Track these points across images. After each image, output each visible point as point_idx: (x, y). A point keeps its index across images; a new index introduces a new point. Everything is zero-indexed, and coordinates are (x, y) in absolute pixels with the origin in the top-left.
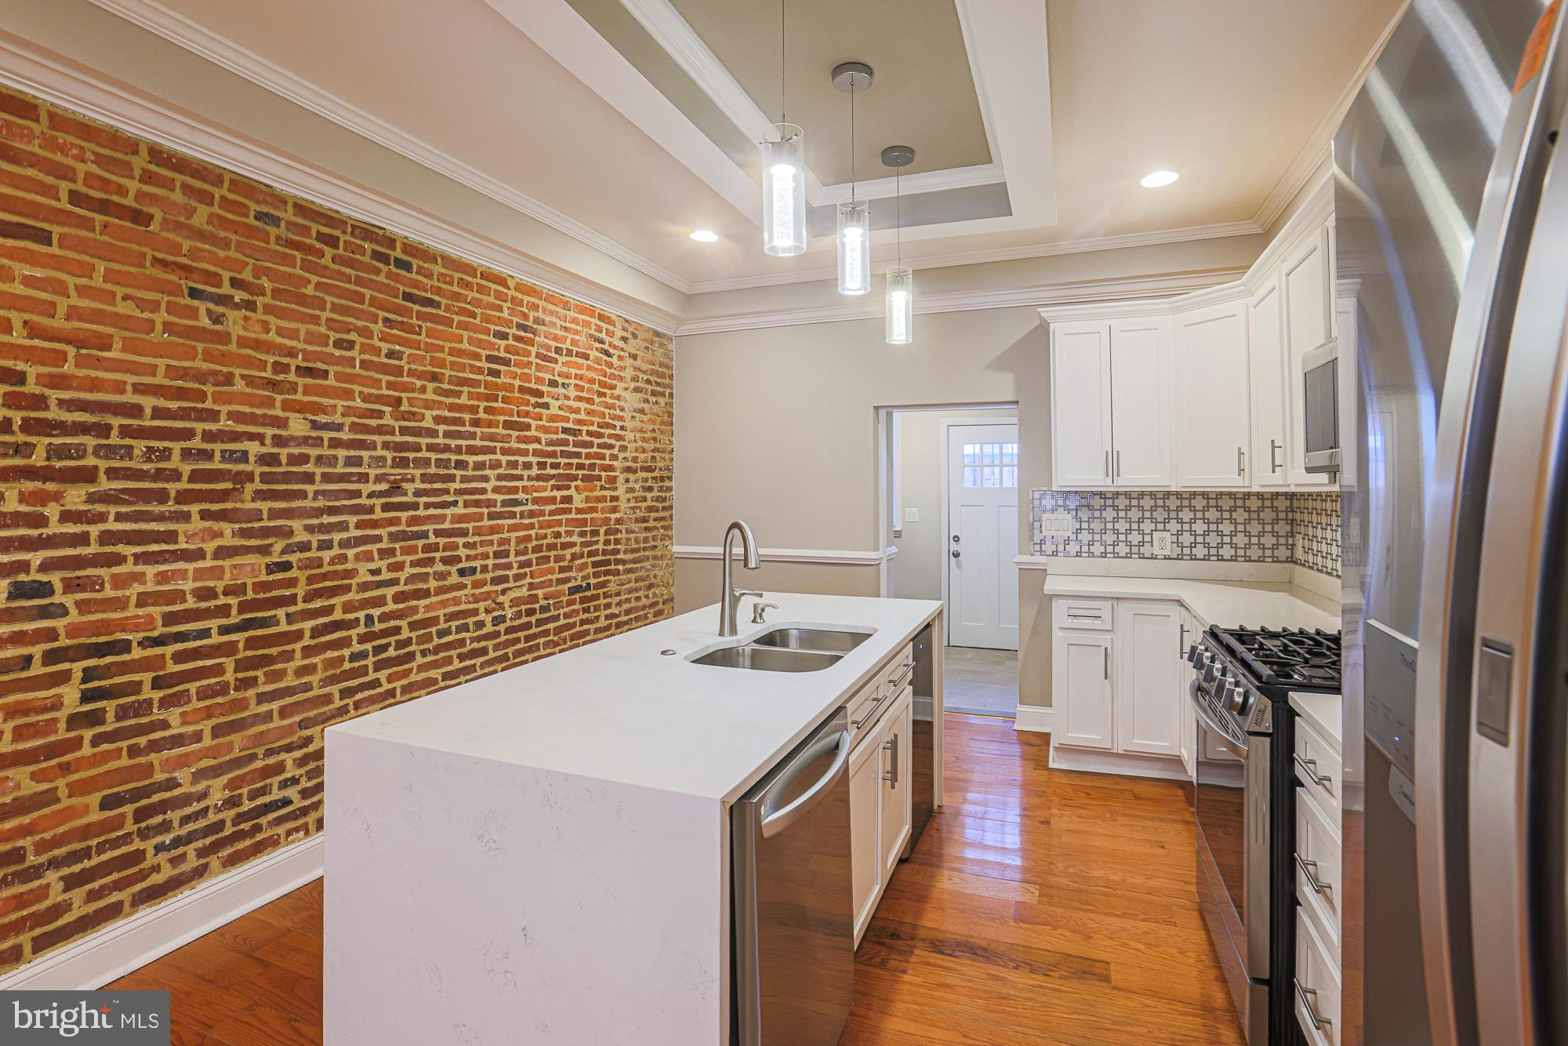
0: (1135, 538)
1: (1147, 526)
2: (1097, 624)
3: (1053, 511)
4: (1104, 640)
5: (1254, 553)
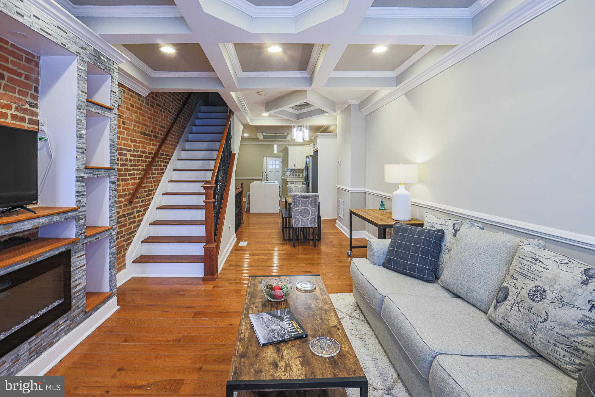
0: (297, 175)
3: (287, 171)
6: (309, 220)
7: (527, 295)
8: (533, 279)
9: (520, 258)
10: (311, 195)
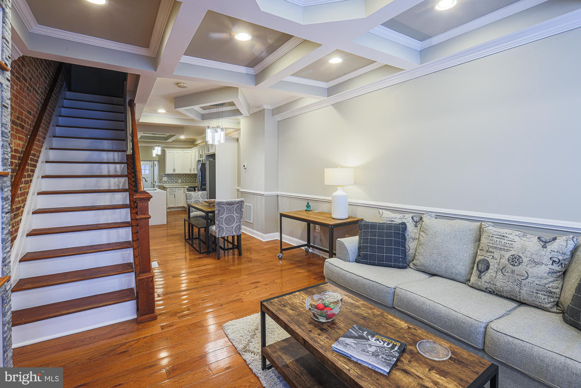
0: (176, 180)
1: (178, 179)
2: (173, 191)
3: (164, 177)
4: (174, 193)
5: (191, 182)
6: (234, 228)
7: (507, 262)
8: (508, 251)
9: (489, 236)
10: (237, 201)
